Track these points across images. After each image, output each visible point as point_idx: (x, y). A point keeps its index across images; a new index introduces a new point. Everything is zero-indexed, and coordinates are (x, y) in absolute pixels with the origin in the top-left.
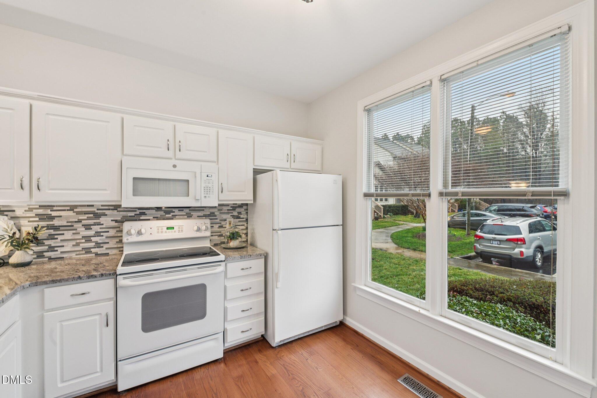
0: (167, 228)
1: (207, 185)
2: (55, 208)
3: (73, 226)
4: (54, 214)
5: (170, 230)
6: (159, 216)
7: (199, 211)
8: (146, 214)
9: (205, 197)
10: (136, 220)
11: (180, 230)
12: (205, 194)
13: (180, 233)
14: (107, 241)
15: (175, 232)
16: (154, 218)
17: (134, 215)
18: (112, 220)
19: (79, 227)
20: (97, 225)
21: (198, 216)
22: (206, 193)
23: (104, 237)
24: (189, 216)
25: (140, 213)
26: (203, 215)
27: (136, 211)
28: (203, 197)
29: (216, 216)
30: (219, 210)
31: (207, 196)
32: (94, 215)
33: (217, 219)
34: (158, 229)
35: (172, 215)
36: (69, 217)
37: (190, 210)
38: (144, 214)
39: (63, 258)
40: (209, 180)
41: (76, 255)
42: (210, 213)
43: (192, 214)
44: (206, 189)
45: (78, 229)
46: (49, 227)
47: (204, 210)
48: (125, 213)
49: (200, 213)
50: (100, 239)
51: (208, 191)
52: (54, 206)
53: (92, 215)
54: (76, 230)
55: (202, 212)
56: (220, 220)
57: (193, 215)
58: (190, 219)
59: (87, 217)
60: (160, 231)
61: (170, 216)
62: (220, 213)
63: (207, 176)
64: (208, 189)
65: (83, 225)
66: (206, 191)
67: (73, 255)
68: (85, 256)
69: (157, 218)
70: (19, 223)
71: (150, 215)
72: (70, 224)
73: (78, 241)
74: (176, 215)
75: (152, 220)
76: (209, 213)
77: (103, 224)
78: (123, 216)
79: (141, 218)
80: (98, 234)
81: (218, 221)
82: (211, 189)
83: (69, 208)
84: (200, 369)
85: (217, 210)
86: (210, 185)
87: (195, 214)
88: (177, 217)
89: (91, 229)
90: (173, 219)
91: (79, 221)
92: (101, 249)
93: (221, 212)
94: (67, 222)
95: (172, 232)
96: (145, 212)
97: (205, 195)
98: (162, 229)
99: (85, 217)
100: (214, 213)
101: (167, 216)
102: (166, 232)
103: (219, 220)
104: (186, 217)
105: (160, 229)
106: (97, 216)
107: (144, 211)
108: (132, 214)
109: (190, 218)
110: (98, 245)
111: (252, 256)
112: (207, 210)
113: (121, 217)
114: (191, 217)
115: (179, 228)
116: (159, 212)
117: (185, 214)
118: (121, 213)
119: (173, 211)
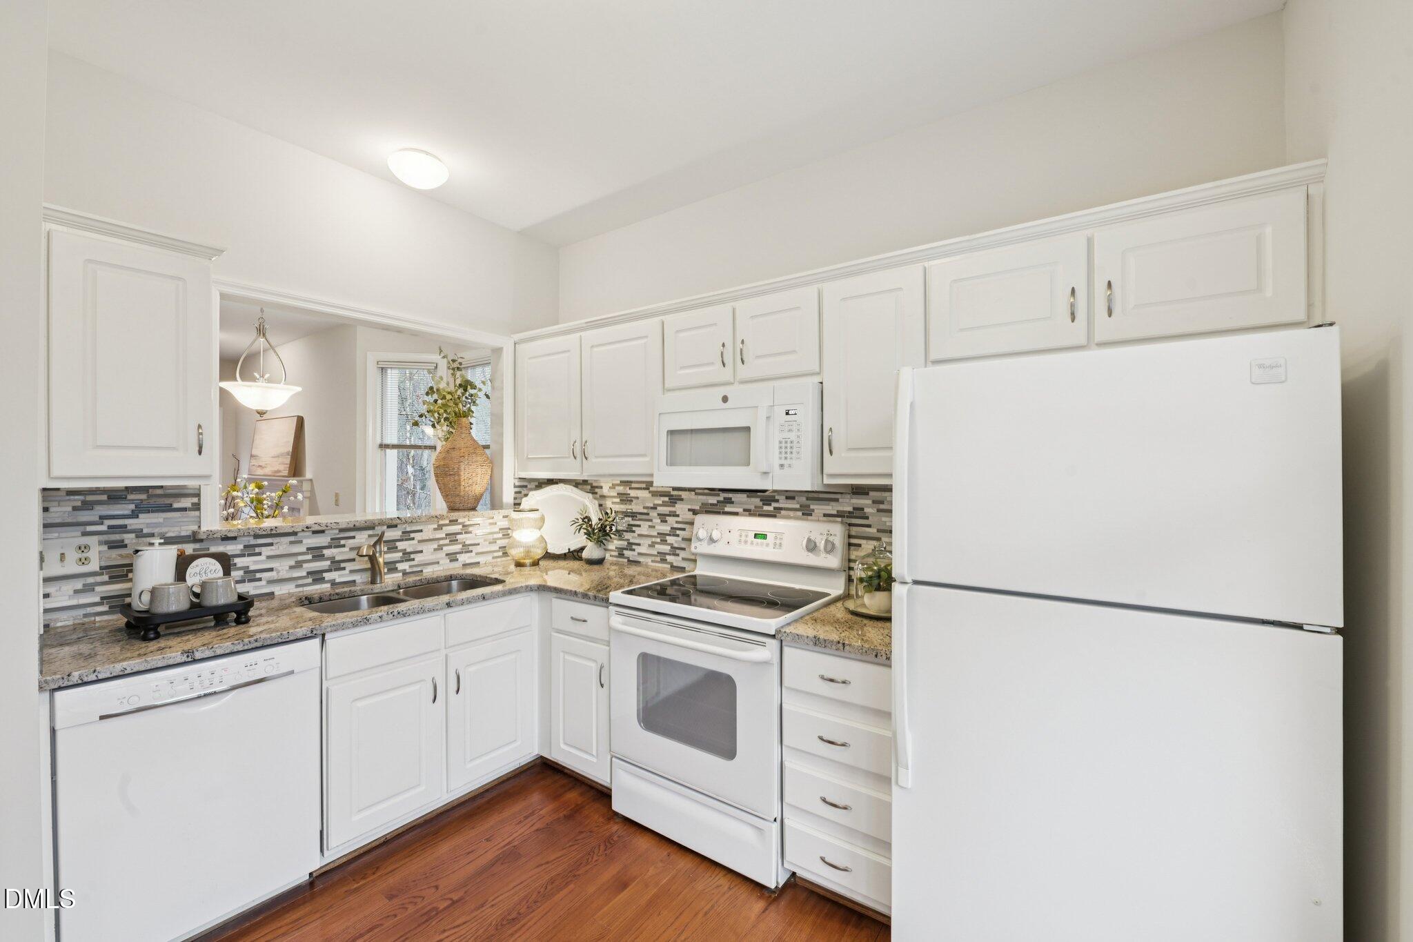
0: (756, 536)
1: (787, 435)
2: (634, 485)
3: (648, 514)
4: (633, 493)
5: (759, 541)
6: (752, 507)
7: (828, 502)
8: (732, 503)
9: (782, 466)
10: (718, 513)
11: (778, 542)
12: (780, 458)
13: (776, 550)
14: (683, 546)
15: (767, 545)
16: (745, 510)
17: (715, 502)
18: (689, 510)
19: (655, 518)
20: (673, 516)
21: (825, 515)
22: (783, 455)
23: (680, 539)
24: (806, 513)
25: (724, 498)
26: (835, 512)
27: (719, 495)
28: (777, 467)
29: (867, 518)
30: (874, 502)
31: (786, 463)
32: (669, 499)
33: (869, 526)
34: (741, 536)
35: (775, 508)
36: (644, 500)
37: (807, 499)
38: (729, 501)
39: (639, 562)
40: (790, 423)
41: (652, 561)
42: (854, 509)
43: (812, 507)
44: (783, 445)
45: (654, 520)
46: (626, 514)
47: (837, 500)
48: (704, 497)
49: (830, 507)
50: (676, 542)
51: (789, 450)
52: (631, 482)
53: (666, 499)
54: (651, 520)
55: (833, 503)
56: (879, 531)
57: (813, 510)
58: (807, 520)
59: (663, 502)
60: (743, 538)
61: (770, 508)
62: (879, 510)
63: (787, 414)
64: (789, 445)
65: (659, 515)
66: (783, 450)
67: (648, 560)
68: (660, 565)
69: (749, 512)
70: (605, 504)
71: (741, 503)
72: (645, 511)
73: (654, 540)
74: (781, 509)
75: (742, 515)
76: (850, 509)
77: (678, 516)
78: (702, 504)
79: (727, 509)
80: (673, 532)
81: (873, 531)
82: (795, 445)
83: (644, 486)
84: (724, 873)
85: (869, 502)
86: (793, 436)
87: (819, 509)
88: (783, 512)
89: (666, 521)
90: (774, 516)
91: (654, 508)
92: (676, 558)
93: (882, 507)
94: (644, 508)
95: (762, 544)
96: (731, 498)
97: (783, 462)
98: (747, 536)
99: (659, 501)
100: (863, 509)
101: (766, 508)
102: (752, 543)
103: (875, 531)
104: (800, 513)
105: (744, 534)
106: (674, 500)
107: (730, 495)
108: (713, 500)
109: (810, 517)
110: (674, 551)
111: (847, 648)
112: (845, 500)
113: (700, 504)
114: (811, 515)
115: (776, 538)
116: (753, 499)
117: (798, 506)
118: (700, 497)
119: (777, 497)
